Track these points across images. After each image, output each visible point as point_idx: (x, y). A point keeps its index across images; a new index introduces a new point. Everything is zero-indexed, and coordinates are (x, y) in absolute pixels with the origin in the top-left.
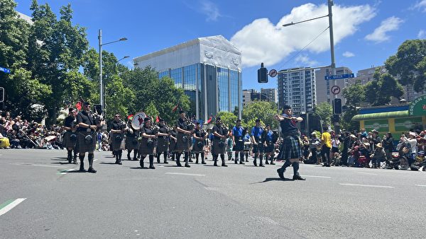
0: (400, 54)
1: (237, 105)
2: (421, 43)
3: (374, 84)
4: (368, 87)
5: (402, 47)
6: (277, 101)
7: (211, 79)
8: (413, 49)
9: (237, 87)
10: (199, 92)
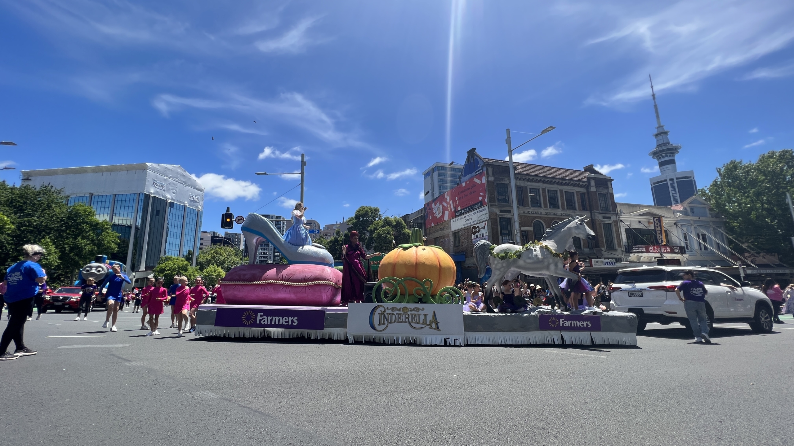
0: (357, 217)
1: (191, 249)
2: (372, 210)
3: (336, 240)
4: (331, 242)
5: (359, 211)
6: (242, 247)
7: (158, 213)
8: (366, 214)
9: (194, 228)
10: (137, 228)
